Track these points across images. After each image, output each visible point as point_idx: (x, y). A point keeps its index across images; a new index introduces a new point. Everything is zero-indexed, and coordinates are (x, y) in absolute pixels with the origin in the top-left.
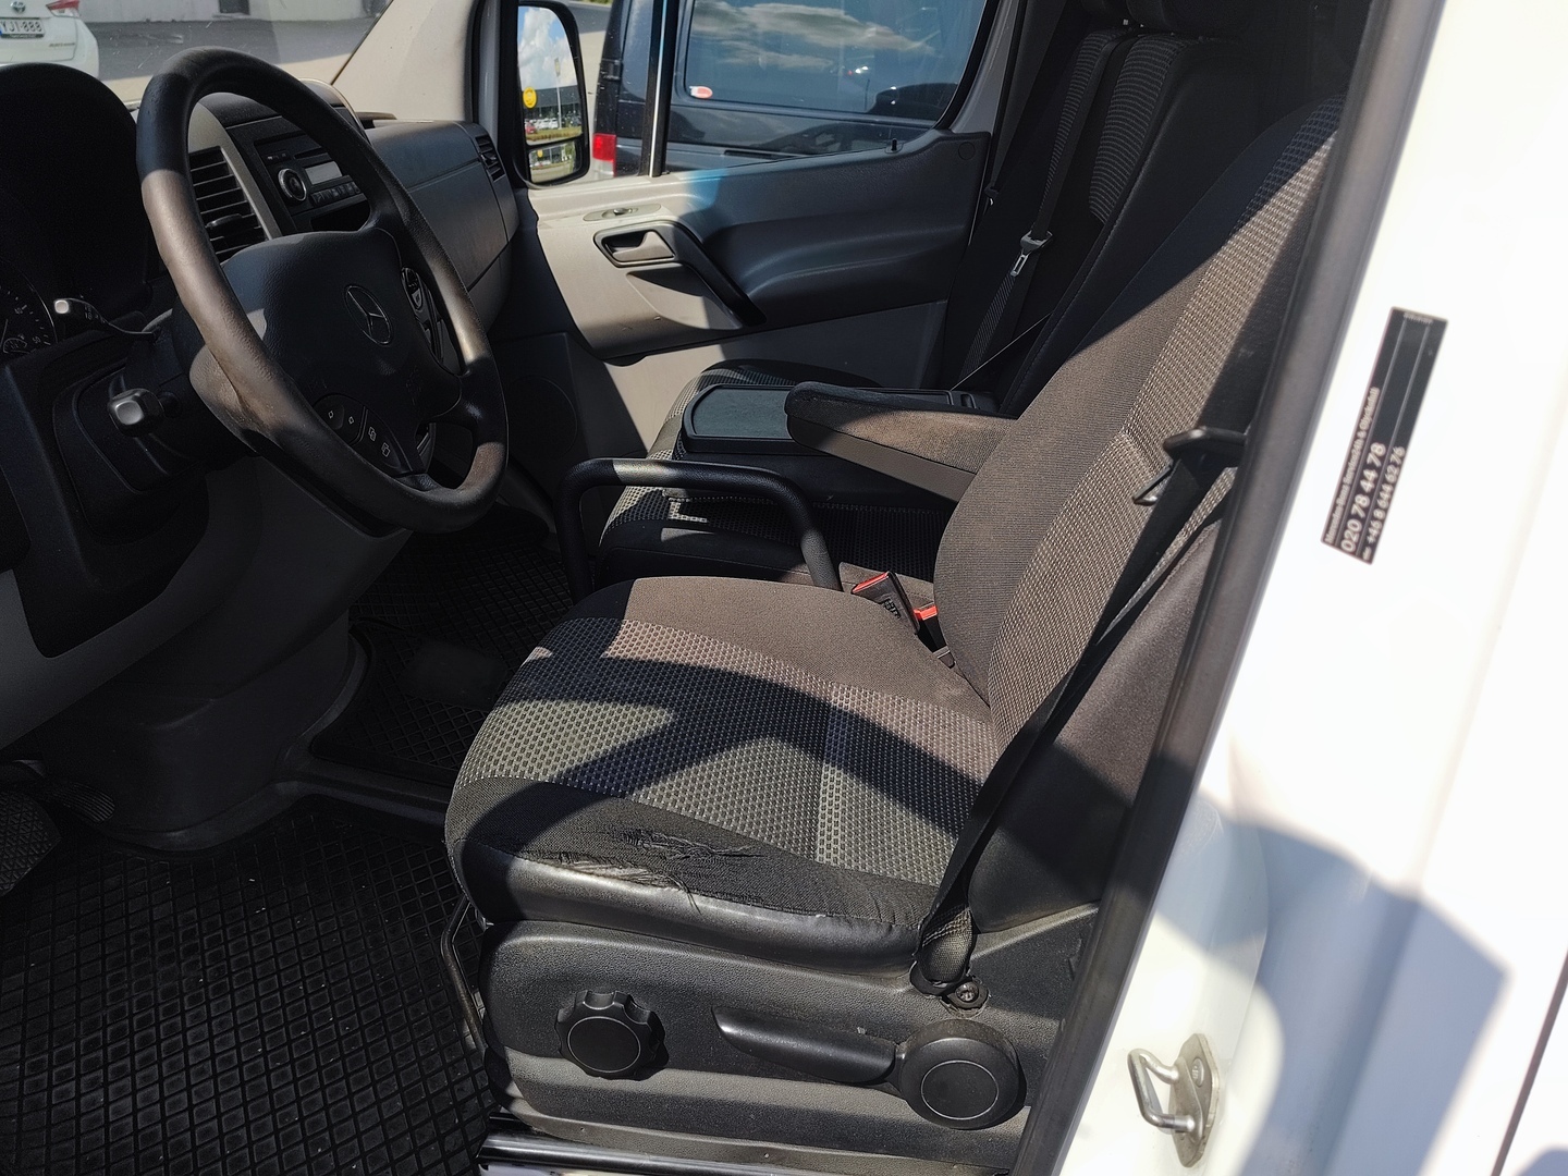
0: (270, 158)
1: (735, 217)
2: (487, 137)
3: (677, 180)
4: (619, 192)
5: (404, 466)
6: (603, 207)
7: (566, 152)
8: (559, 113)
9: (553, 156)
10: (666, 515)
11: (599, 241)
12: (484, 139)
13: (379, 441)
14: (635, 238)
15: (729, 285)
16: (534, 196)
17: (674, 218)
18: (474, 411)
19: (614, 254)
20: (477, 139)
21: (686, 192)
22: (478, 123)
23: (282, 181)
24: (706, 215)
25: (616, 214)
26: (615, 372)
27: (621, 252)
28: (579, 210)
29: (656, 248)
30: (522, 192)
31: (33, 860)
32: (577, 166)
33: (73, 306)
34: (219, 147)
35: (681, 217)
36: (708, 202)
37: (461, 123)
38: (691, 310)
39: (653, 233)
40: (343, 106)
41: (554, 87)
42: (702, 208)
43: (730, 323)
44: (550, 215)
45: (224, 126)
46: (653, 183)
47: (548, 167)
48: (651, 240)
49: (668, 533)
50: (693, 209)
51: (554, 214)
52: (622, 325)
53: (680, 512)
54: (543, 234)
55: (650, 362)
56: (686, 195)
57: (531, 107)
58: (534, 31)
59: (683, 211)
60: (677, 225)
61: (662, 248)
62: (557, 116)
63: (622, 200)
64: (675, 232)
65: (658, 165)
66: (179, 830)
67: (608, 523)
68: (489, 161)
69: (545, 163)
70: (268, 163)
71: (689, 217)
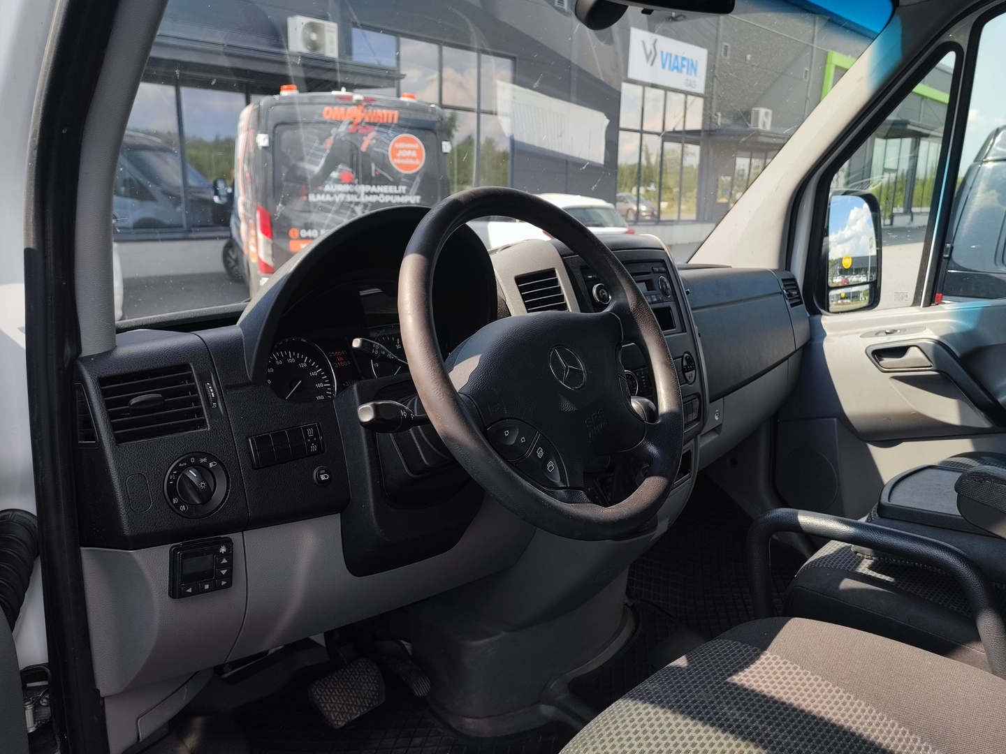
0: (591, 277)
1: (991, 338)
2: (794, 279)
3: (944, 309)
4: (893, 318)
5: (563, 480)
6: (877, 328)
7: (864, 295)
8: (869, 272)
9: (853, 297)
10: (855, 568)
11: (870, 352)
12: (790, 282)
13: (546, 459)
14: (900, 351)
15: (981, 392)
16: (825, 319)
17: (936, 337)
18: (652, 449)
19: (881, 362)
20: (783, 280)
21: (951, 318)
22: (789, 271)
23: (594, 291)
24: (966, 335)
25: (887, 333)
26: (877, 452)
27: (887, 361)
28: (858, 330)
29: (916, 360)
30: (816, 317)
31: (363, 709)
32: (870, 302)
33: (363, 343)
34: (554, 268)
35: (942, 337)
36: (968, 325)
37: (774, 271)
38: (947, 409)
39: (916, 348)
40: (663, 249)
41: (867, 255)
42: (963, 330)
43: (980, 421)
44: (835, 333)
45: (562, 256)
46: (921, 311)
47: (847, 304)
48: (914, 353)
49: (847, 584)
50: (954, 330)
51: (839, 333)
52: (882, 416)
53: (871, 568)
54: (827, 346)
55: (905, 446)
56: (950, 320)
57: (846, 267)
58: (856, 220)
59: (944, 332)
60: (939, 343)
61: (922, 359)
62: (866, 274)
63: (894, 323)
64: (934, 348)
65: (928, 299)
66: (472, 718)
67: (805, 564)
68: (790, 295)
69: (845, 301)
70: (587, 281)
71: (950, 337)
